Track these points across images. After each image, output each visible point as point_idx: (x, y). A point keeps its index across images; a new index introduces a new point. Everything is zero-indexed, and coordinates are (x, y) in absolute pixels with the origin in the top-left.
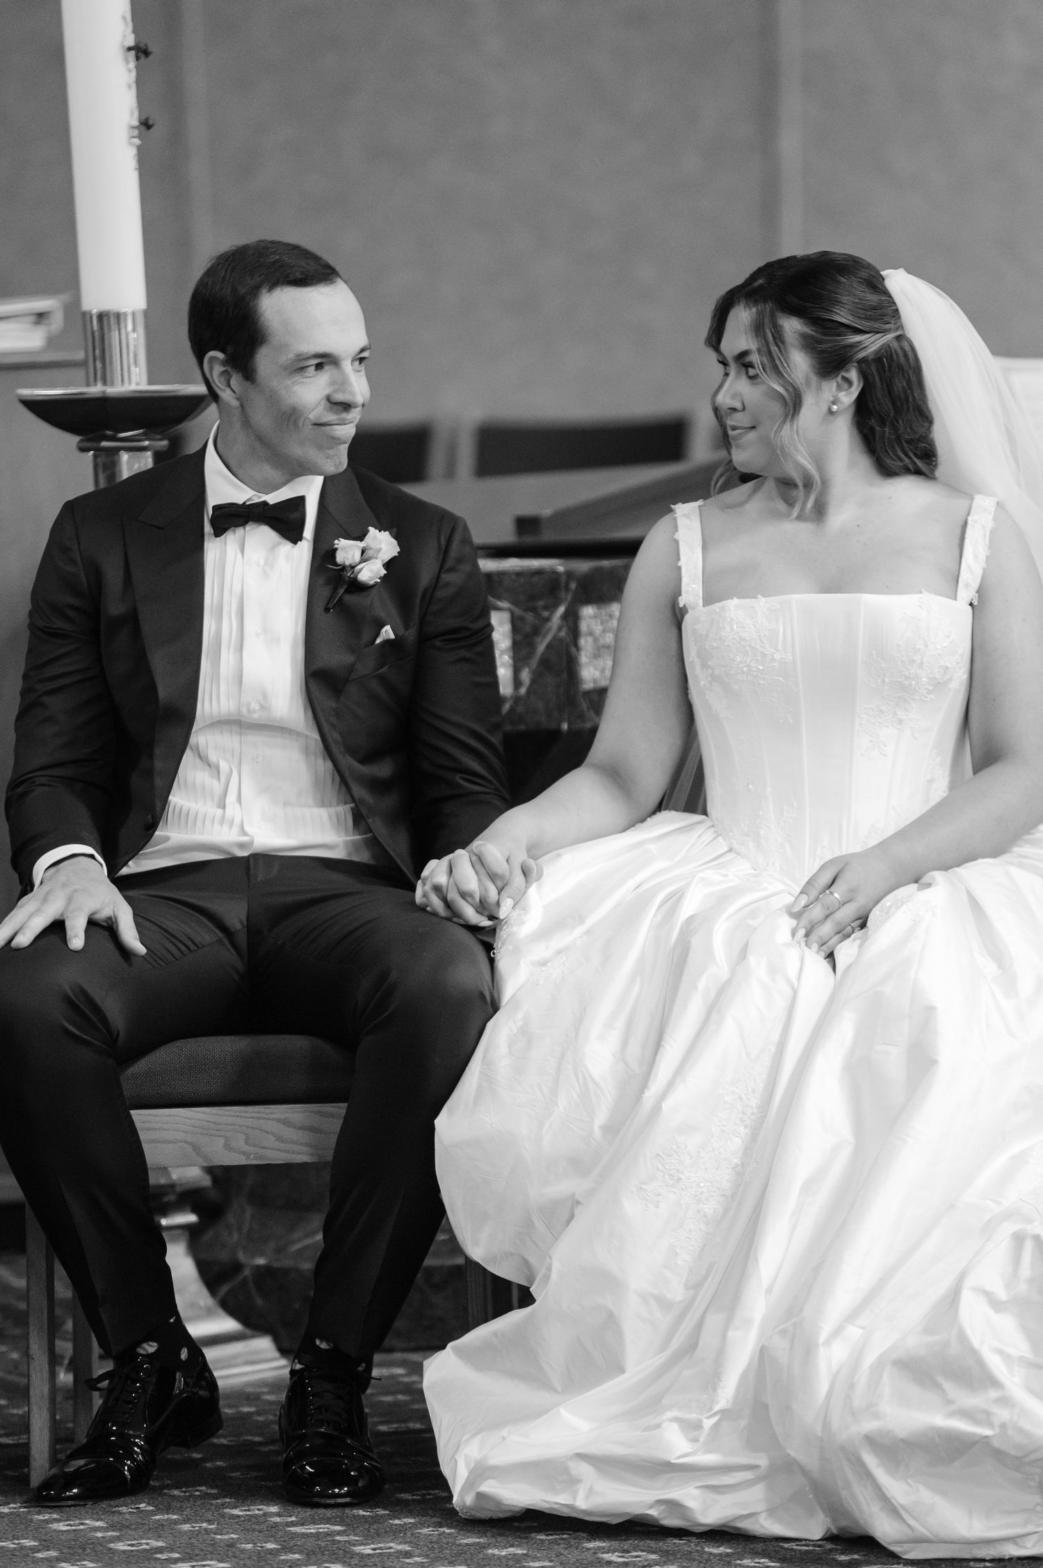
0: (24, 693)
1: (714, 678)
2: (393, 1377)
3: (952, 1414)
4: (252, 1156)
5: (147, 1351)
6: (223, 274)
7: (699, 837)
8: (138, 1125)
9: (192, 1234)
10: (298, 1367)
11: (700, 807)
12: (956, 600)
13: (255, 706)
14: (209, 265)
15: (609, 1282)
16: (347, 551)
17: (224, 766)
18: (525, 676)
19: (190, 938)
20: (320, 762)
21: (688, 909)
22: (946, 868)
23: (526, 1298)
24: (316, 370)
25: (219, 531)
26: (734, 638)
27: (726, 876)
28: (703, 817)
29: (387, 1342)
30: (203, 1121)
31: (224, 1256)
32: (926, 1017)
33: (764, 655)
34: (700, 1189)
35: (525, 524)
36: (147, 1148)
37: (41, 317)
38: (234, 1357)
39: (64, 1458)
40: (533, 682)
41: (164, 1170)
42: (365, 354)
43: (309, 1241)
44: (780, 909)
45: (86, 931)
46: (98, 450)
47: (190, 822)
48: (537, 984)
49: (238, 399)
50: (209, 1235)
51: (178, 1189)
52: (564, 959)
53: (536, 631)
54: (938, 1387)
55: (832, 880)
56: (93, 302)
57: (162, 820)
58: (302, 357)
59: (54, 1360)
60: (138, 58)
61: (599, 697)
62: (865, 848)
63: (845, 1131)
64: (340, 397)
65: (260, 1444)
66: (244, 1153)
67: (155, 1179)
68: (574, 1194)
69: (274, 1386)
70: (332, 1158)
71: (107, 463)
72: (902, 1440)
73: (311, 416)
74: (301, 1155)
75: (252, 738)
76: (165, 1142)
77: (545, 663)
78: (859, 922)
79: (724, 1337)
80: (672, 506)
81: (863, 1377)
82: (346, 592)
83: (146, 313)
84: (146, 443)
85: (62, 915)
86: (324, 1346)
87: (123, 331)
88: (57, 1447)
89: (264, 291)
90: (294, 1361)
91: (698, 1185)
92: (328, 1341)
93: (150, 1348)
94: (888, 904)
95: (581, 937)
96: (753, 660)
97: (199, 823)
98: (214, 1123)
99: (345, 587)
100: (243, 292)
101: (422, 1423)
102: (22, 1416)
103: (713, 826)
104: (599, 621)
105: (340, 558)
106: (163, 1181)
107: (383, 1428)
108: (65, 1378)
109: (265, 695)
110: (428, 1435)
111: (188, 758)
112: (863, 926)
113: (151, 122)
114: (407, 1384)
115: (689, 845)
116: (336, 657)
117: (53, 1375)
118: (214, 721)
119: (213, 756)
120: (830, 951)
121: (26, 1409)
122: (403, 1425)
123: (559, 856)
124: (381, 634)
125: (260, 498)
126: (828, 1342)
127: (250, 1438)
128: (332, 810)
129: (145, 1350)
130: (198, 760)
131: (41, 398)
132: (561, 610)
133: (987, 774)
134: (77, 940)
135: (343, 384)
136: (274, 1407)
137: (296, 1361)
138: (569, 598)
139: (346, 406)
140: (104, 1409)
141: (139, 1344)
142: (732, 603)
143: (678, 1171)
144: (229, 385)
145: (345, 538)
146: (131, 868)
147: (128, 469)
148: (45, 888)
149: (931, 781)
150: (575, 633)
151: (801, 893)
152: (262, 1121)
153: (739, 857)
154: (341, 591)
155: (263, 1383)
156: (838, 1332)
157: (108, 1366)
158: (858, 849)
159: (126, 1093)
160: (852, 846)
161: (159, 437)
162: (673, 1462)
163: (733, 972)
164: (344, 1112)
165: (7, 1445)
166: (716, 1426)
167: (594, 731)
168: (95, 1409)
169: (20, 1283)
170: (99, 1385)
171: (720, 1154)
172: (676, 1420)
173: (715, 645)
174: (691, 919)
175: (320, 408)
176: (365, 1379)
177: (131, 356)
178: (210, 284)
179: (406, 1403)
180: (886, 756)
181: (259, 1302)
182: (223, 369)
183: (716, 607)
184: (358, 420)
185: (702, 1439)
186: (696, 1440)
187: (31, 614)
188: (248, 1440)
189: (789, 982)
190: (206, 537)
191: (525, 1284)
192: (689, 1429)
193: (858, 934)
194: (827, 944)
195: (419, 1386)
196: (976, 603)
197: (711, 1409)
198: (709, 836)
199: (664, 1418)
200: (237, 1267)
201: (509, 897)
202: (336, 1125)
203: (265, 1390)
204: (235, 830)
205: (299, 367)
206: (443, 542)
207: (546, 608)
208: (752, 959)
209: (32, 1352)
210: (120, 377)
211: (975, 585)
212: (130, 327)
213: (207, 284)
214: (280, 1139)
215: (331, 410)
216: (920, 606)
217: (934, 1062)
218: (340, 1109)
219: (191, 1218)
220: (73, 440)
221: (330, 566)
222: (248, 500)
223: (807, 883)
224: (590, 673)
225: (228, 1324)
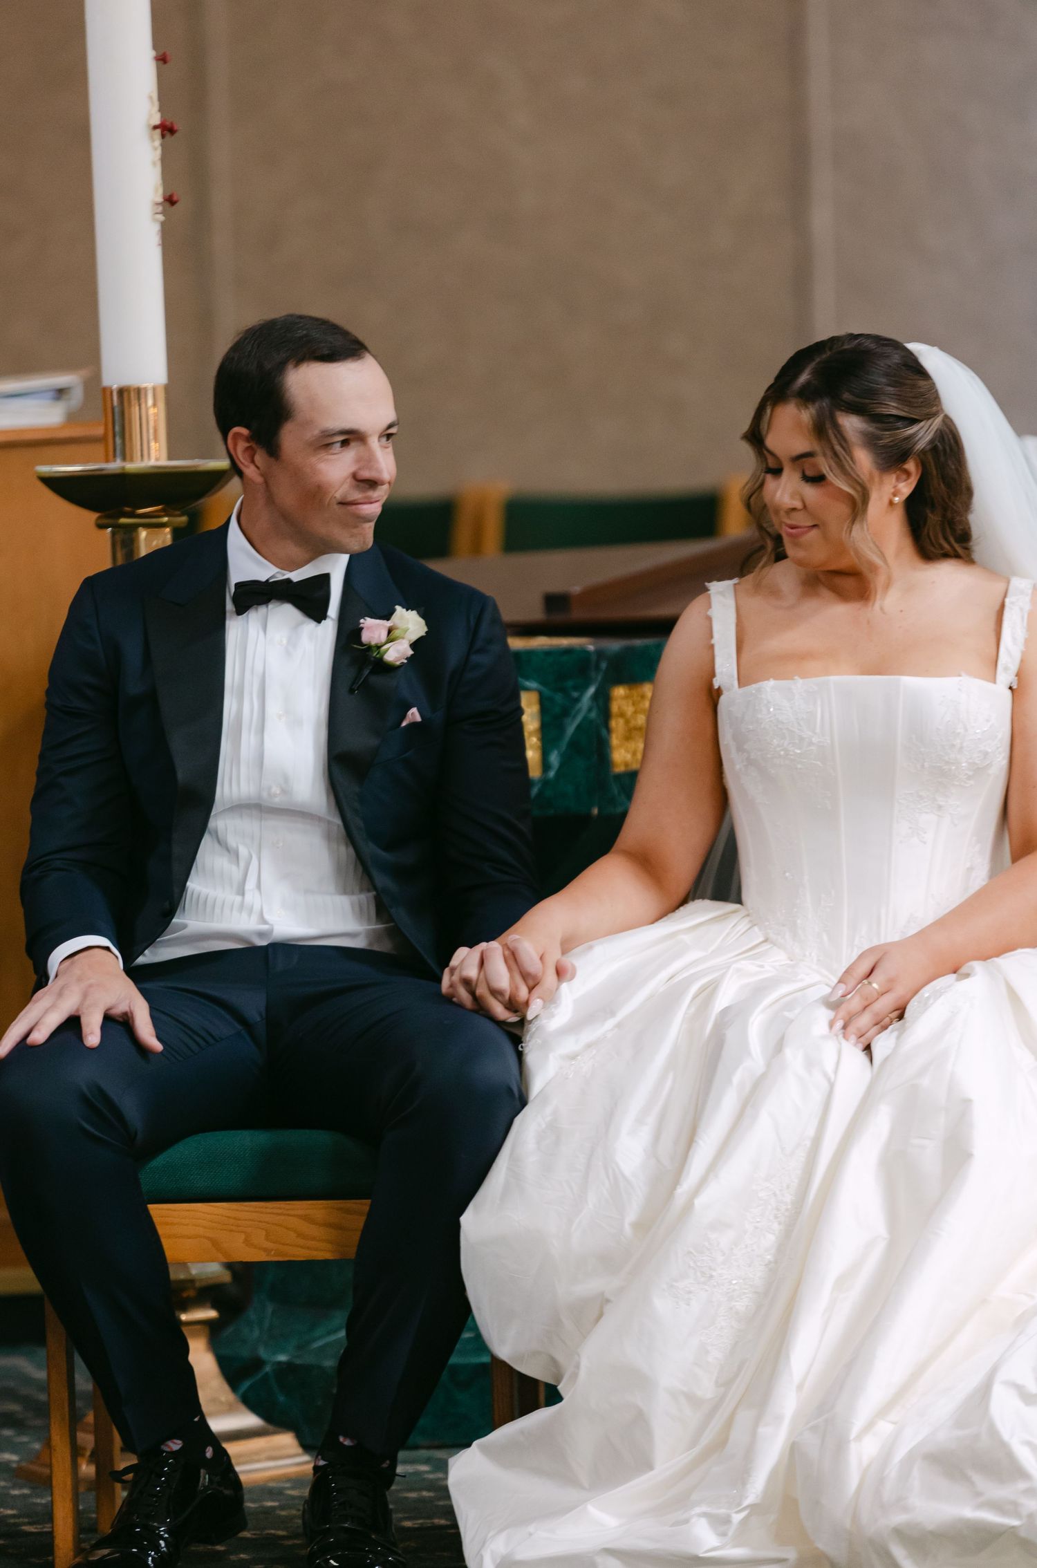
0: (39, 774)
1: (750, 762)
2: (417, 1473)
3: (980, 1506)
4: (273, 1253)
5: (171, 1449)
6: (249, 349)
7: (734, 926)
8: (156, 1219)
9: (213, 1330)
10: (322, 1463)
11: (733, 895)
12: (994, 682)
13: (276, 790)
14: (236, 340)
15: (639, 1380)
16: (373, 630)
17: (243, 851)
18: (554, 758)
19: (207, 1032)
20: (343, 849)
21: (723, 1000)
22: (985, 957)
23: (553, 1396)
24: (342, 447)
25: (241, 610)
26: (771, 721)
27: (762, 966)
28: (738, 906)
29: (411, 1441)
30: (222, 1216)
31: (245, 1352)
32: (962, 1110)
33: (801, 739)
34: (732, 1286)
35: (554, 602)
36: (165, 1243)
37: (60, 393)
38: (257, 1453)
39: (89, 1547)
40: (562, 765)
41: (183, 1265)
42: (393, 430)
43: (333, 1338)
44: (816, 1001)
45: (103, 1028)
46: (117, 527)
47: (208, 909)
48: (567, 1078)
49: (262, 475)
50: (230, 1330)
51: (198, 1285)
52: (594, 1052)
53: (566, 712)
54: (967, 1479)
55: (870, 969)
56: (113, 378)
57: (179, 908)
58: (327, 433)
59: (76, 1452)
60: (163, 136)
61: (630, 780)
62: (904, 937)
63: (879, 1227)
64: (366, 474)
65: (283, 1538)
66: (265, 1250)
67: (176, 1274)
68: (602, 1294)
69: (296, 1481)
70: (354, 1255)
71: (126, 539)
72: (932, 1533)
73: (338, 495)
74: (323, 1253)
75: (273, 823)
76: (183, 1237)
77: (574, 745)
78: (896, 1013)
79: (754, 1434)
80: (706, 584)
81: (892, 1472)
82: (372, 672)
83: (168, 388)
84: (166, 519)
85: (78, 1010)
86: (347, 1443)
87: (143, 406)
88: (81, 1536)
89: (290, 366)
90: (317, 1457)
91: (730, 1283)
92: (352, 1438)
93: (175, 1445)
94: (926, 995)
95: (612, 1030)
96: (790, 743)
97: (217, 910)
98: (235, 1218)
99: (371, 667)
100: (269, 367)
101: (447, 1520)
102: (45, 1506)
103: (748, 915)
104: (631, 702)
105: (366, 637)
106: (182, 1276)
107: (408, 1524)
108: (87, 1469)
109: (286, 779)
110: (453, 1531)
111: (206, 843)
112: (901, 1017)
113: (175, 198)
114: (431, 1480)
115: (724, 934)
116: (359, 740)
117: (75, 1466)
118: (234, 804)
119: (232, 841)
120: (867, 1043)
121: (50, 1499)
122: (429, 1521)
123: (591, 948)
124: (407, 717)
125: (284, 575)
126: (859, 1438)
127: (273, 1532)
128: (355, 898)
129: (169, 1447)
130: (217, 845)
131: (61, 474)
132: (592, 690)
133: (1024, 862)
134: (93, 1037)
135: (369, 460)
136: (297, 1502)
137: (320, 1457)
138: (599, 678)
139: (373, 484)
140: (128, 1502)
141: (163, 1441)
142: (769, 685)
143: (710, 1268)
144: (253, 462)
145: (372, 617)
146: (147, 957)
147: (146, 546)
148: (60, 982)
149: (971, 869)
150: (606, 714)
151: (840, 981)
152: (283, 1217)
153: (775, 948)
154: (366, 672)
155: (287, 1478)
156: (869, 1427)
157: (132, 1460)
158: (897, 938)
159: (144, 1188)
160: (889, 934)
161: (178, 513)
162: (701, 1555)
163: (769, 1065)
164: (367, 1208)
165: (31, 1534)
166: (744, 1522)
167: (624, 815)
168: (119, 1503)
169: (41, 1375)
170: (124, 1478)
171: (753, 1250)
172: (705, 1515)
173: (751, 727)
174: (725, 1011)
175: (346, 487)
176: (390, 1476)
177: (151, 431)
178: (236, 359)
179: (431, 1500)
180: (925, 843)
181: (281, 1398)
182: (247, 445)
183: (752, 688)
184: (385, 498)
185: (730, 1533)
186: (724, 1534)
187: (48, 692)
188: (271, 1534)
189: (825, 1075)
190: (228, 615)
191: (551, 1381)
192: (720, 1523)
193: (896, 1025)
194: (865, 1036)
195: (444, 1483)
196: (1015, 687)
197: (739, 1504)
198: (743, 926)
199: (693, 1513)
200: (258, 1363)
201: (539, 998)
202: (360, 1222)
203: (288, 1485)
204: (254, 918)
205: (324, 442)
206: (472, 623)
207: (575, 688)
208: (788, 1052)
209: (53, 1443)
210: (139, 454)
211: (1014, 668)
212: (150, 402)
213: (233, 358)
214: (300, 1235)
215: (357, 487)
216: (959, 689)
217: (969, 1156)
218: (364, 1205)
219: (212, 1314)
220: (92, 516)
221: (355, 646)
222: (271, 577)
223: (845, 972)
224: (622, 755)
225: (250, 1420)
